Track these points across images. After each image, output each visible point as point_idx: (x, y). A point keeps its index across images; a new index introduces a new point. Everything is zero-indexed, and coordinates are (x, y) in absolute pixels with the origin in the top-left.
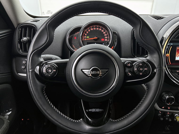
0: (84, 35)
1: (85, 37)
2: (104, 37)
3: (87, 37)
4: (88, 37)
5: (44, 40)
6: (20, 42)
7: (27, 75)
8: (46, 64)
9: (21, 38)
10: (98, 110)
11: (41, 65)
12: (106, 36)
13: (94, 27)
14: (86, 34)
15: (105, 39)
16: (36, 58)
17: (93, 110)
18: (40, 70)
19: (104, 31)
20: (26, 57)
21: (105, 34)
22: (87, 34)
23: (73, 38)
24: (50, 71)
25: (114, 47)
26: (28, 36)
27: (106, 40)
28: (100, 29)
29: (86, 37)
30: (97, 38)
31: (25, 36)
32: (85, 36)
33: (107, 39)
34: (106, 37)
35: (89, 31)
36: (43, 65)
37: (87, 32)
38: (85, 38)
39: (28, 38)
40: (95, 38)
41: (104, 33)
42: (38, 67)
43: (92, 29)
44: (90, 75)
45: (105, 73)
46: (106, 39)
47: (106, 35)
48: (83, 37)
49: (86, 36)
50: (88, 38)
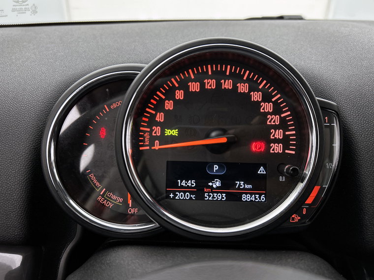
0: (152, 122)
1: (157, 130)
3: (169, 132)
4: (174, 132)
12: (276, 127)
13: (206, 76)
14: (160, 117)
15: (269, 141)
19: (267, 98)
21: (271, 114)
22: (167, 113)
23: (92, 124)
25: (322, 189)
27: (277, 148)
29: (163, 132)
30: (224, 140)
32: (158, 124)
33: (285, 142)
34: (278, 134)
35: (180, 95)
37: (169, 105)
38: (156, 138)
40: (217, 139)
41: (267, 107)
43: (194, 87)
46: (276, 141)
47: (275, 120)
48: (145, 132)
49: (164, 126)
50: (173, 139)
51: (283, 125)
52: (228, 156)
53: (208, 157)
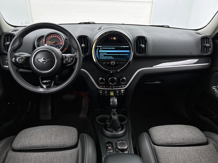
1: (48, 42)
5: (17, 44)
6: (4, 45)
7: (9, 66)
8: (19, 56)
9: (5, 42)
11: (16, 57)
13: (53, 35)
14: (48, 40)
15: (60, 43)
16: (13, 53)
18: (15, 59)
20: (7, 54)
21: (61, 40)
24: (21, 60)
25: (66, 48)
26: (10, 41)
28: (57, 37)
31: (8, 41)
36: (17, 57)
37: (49, 39)
39: (10, 42)
40: (54, 42)
42: (14, 58)
43: (52, 37)
44: (41, 62)
45: (49, 61)
48: (46, 42)
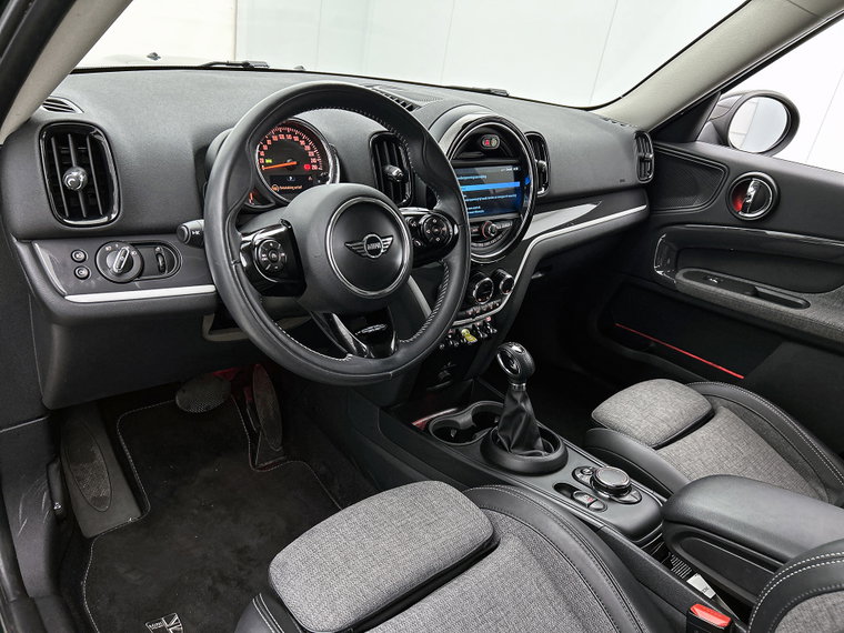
1: (261, 160)
2: (308, 160)
3: (267, 161)
4: (270, 161)
10: (378, 328)
12: (313, 157)
14: (262, 153)
17: (370, 329)
19: (312, 150)
27: (315, 167)
28: (302, 143)
29: (265, 161)
30: (293, 163)
34: (314, 160)
35: (269, 142)
37: (265, 148)
40: (289, 163)
41: (308, 148)
43: (275, 138)
51: (316, 157)
52: (296, 172)
53: (286, 173)
